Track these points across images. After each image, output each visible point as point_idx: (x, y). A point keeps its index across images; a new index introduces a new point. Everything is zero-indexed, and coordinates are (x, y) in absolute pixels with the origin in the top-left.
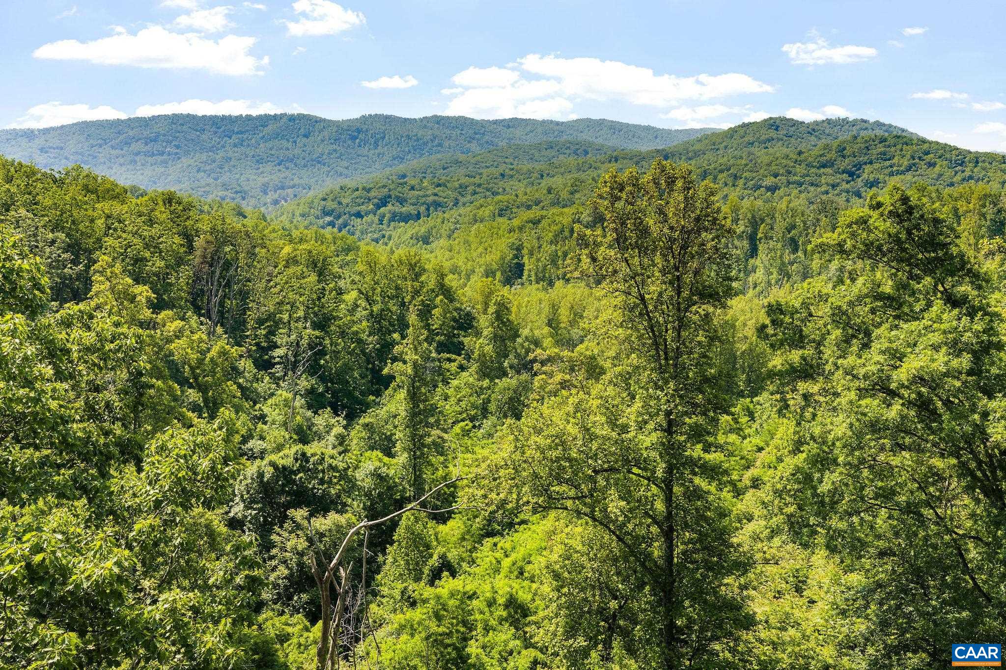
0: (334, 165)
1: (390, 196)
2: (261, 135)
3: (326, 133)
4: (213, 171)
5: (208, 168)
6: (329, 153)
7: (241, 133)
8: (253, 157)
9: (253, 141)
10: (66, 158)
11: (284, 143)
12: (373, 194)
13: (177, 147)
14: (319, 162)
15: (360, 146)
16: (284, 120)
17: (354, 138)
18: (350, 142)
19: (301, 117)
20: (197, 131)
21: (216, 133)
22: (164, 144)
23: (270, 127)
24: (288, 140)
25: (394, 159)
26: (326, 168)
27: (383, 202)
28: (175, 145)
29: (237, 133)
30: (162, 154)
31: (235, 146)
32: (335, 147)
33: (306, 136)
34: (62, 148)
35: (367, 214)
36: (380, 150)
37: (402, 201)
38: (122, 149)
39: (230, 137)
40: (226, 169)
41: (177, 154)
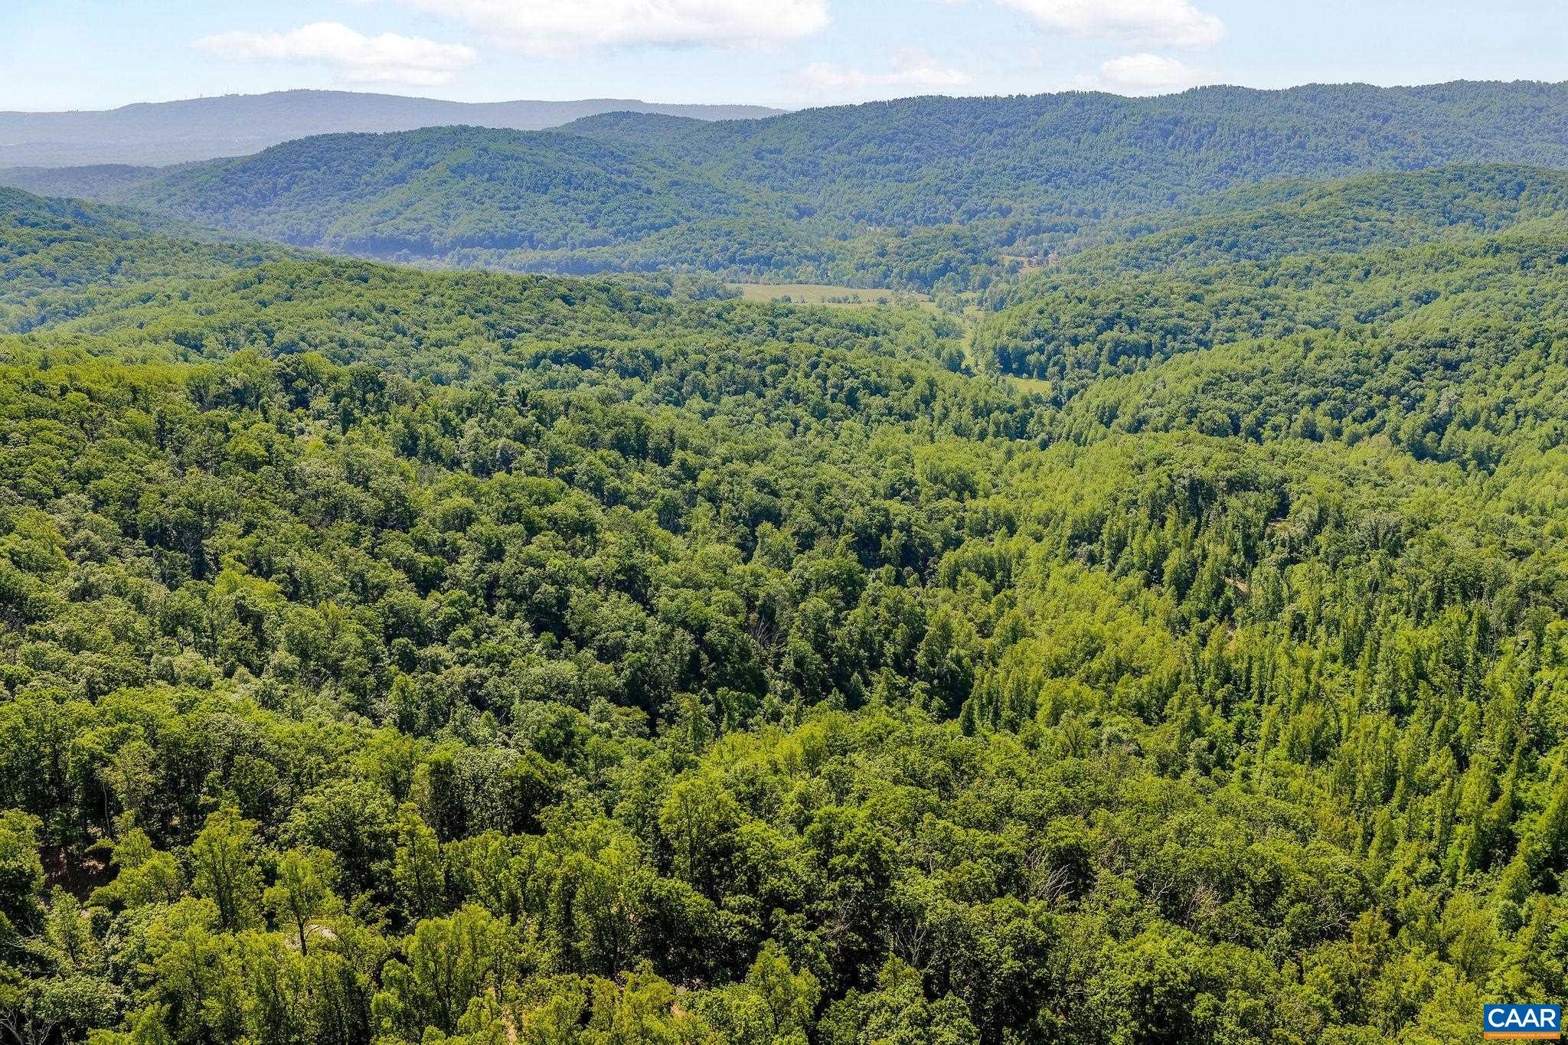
0: (1126, 182)
1: (1119, 316)
2: (1032, 130)
3: (1125, 126)
4: (956, 192)
5: (950, 187)
6: (1123, 162)
7: (1007, 125)
8: (1014, 169)
9: (1020, 139)
10: (784, 168)
11: (1063, 141)
12: (1099, 311)
13: (918, 149)
14: (1105, 177)
15: (1173, 147)
16: (1070, 104)
17: (1165, 134)
18: (1159, 142)
19: (1097, 97)
20: (947, 122)
21: (973, 125)
22: (903, 145)
23: (1047, 116)
24: (1068, 137)
25: (1221, 170)
26: (1114, 187)
27: (1110, 323)
28: (916, 148)
29: (1001, 126)
30: (898, 160)
31: (995, 145)
32: (1133, 150)
33: (1096, 131)
34: (780, 152)
35: (1086, 339)
36: (1203, 154)
37: (1132, 324)
38: (849, 154)
39: (990, 132)
40: (974, 189)
41: (916, 160)
